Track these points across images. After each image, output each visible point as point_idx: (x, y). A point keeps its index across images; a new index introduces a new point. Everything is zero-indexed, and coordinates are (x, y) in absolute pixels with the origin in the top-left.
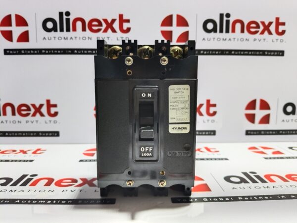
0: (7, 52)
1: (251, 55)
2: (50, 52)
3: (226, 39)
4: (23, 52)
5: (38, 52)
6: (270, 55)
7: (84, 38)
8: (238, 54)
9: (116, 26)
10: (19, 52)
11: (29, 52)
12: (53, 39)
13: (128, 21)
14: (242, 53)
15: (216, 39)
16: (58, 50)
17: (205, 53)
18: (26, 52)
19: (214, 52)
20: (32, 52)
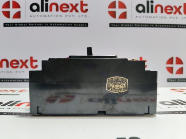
0: (6, 25)
1: (169, 27)
2: (34, 25)
3: (151, 17)
4: (16, 25)
5: (26, 25)
6: (181, 28)
7: (57, 16)
8: (160, 27)
9: (78, 8)
10: (13, 25)
11: (20, 25)
12: (36, 16)
13: (86, 5)
14: (162, 26)
15: (145, 17)
16: (39, 23)
17: (138, 25)
18: (18, 25)
19: (144, 25)
20: (22, 25)
